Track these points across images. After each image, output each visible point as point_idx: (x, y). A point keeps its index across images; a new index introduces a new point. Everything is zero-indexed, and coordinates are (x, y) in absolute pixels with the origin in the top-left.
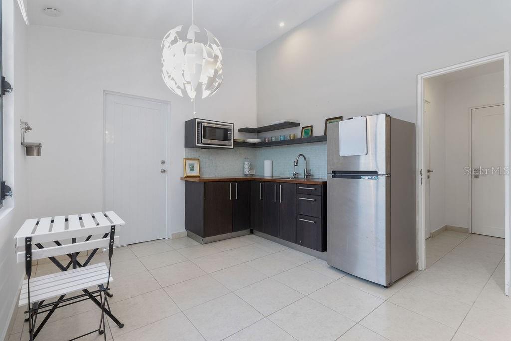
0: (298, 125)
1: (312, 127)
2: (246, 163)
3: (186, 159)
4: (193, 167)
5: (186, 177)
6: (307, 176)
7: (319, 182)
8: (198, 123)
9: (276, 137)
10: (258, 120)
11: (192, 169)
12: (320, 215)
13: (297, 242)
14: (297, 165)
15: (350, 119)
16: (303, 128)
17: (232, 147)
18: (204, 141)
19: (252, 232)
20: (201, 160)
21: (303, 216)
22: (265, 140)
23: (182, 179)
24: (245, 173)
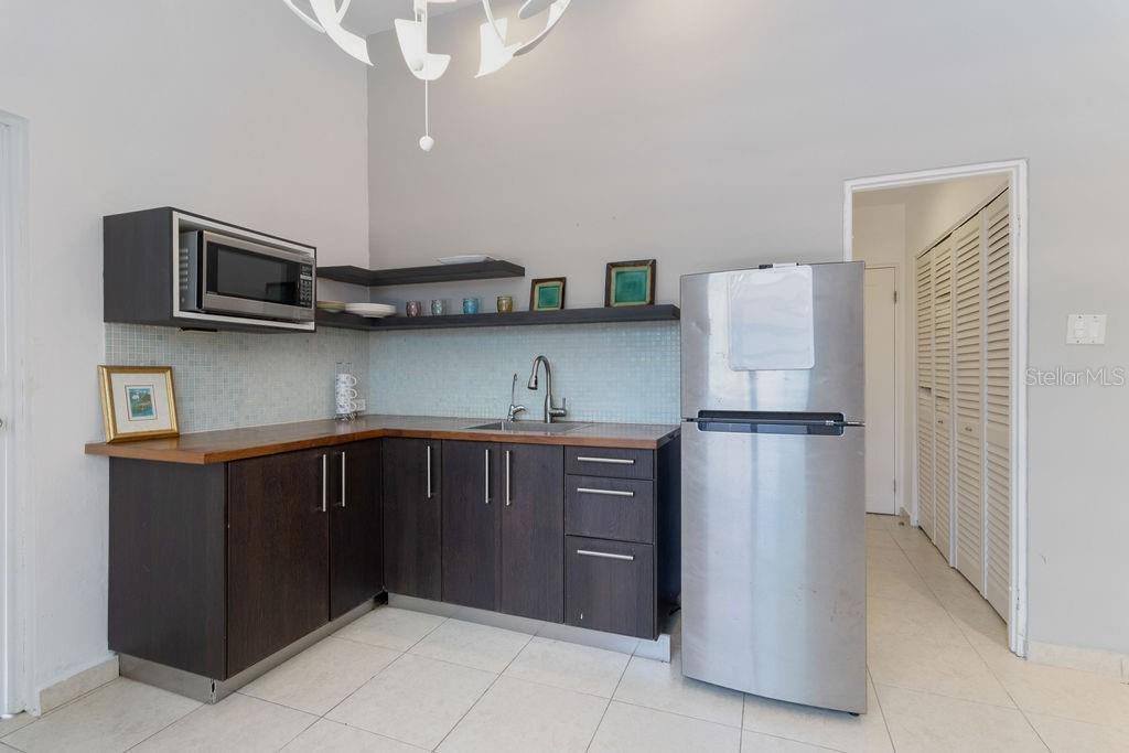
0: (518, 271)
1: (563, 280)
2: (343, 377)
3: (111, 369)
4: (147, 398)
5: (113, 443)
6: (552, 415)
7: (647, 441)
8: (184, 229)
9: (443, 302)
10: (373, 248)
11: (142, 405)
12: (649, 536)
13: (565, 617)
14: (536, 389)
15: (761, 267)
16: (535, 282)
17: (311, 326)
18: (210, 299)
19: (382, 600)
20: (178, 369)
21: (590, 541)
22: (408, 310)
23: (91, 449)
24: (342, 411)
